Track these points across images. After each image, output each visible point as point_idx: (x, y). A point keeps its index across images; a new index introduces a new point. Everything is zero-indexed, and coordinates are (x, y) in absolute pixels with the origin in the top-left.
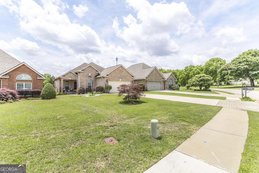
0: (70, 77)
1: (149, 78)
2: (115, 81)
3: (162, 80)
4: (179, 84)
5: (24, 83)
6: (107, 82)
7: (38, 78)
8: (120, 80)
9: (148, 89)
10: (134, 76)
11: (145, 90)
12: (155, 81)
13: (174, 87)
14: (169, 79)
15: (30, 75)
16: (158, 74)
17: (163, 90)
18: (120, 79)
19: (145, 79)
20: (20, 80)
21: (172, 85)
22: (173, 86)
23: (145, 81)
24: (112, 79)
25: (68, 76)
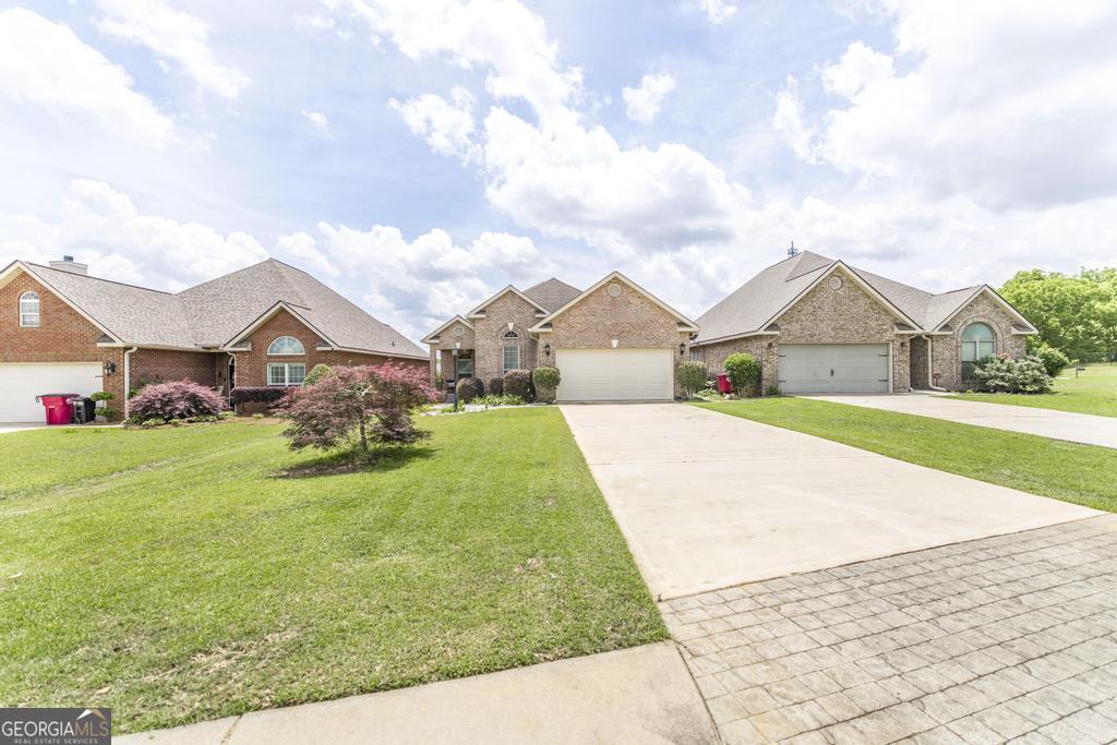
0: (459, 339)
1: (795, 327)
2: (589, 347)
3: (889, 335)
4: (1044, 356)
5: (286, 366)
6: (548, 353)
7: (318, 349)
8: (615, 343)
9: (782, 388)
10: (686, 322)
11: (764, 392)
12: (839, 341)
13: (993, 373)
14: (960, 327)
15: (301, 340)
16: (862, 301)
17: (897, 390)
18: (612, 337)
19: (761, 332)
20: (278, 357)
21: (982, 363)
22: (983, 368)
23: (765, 344)
24: (571, 341)
25: (451, 337)
